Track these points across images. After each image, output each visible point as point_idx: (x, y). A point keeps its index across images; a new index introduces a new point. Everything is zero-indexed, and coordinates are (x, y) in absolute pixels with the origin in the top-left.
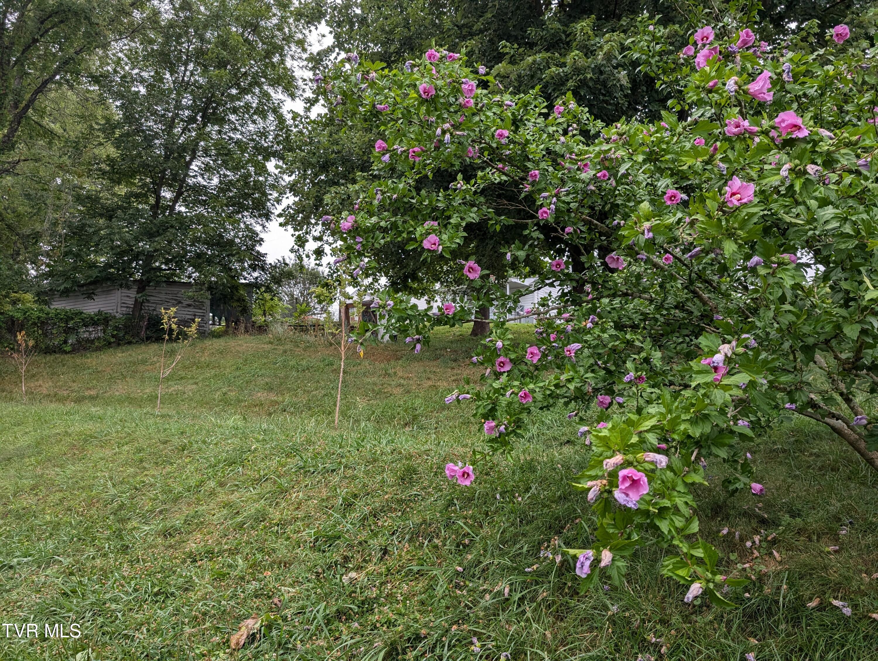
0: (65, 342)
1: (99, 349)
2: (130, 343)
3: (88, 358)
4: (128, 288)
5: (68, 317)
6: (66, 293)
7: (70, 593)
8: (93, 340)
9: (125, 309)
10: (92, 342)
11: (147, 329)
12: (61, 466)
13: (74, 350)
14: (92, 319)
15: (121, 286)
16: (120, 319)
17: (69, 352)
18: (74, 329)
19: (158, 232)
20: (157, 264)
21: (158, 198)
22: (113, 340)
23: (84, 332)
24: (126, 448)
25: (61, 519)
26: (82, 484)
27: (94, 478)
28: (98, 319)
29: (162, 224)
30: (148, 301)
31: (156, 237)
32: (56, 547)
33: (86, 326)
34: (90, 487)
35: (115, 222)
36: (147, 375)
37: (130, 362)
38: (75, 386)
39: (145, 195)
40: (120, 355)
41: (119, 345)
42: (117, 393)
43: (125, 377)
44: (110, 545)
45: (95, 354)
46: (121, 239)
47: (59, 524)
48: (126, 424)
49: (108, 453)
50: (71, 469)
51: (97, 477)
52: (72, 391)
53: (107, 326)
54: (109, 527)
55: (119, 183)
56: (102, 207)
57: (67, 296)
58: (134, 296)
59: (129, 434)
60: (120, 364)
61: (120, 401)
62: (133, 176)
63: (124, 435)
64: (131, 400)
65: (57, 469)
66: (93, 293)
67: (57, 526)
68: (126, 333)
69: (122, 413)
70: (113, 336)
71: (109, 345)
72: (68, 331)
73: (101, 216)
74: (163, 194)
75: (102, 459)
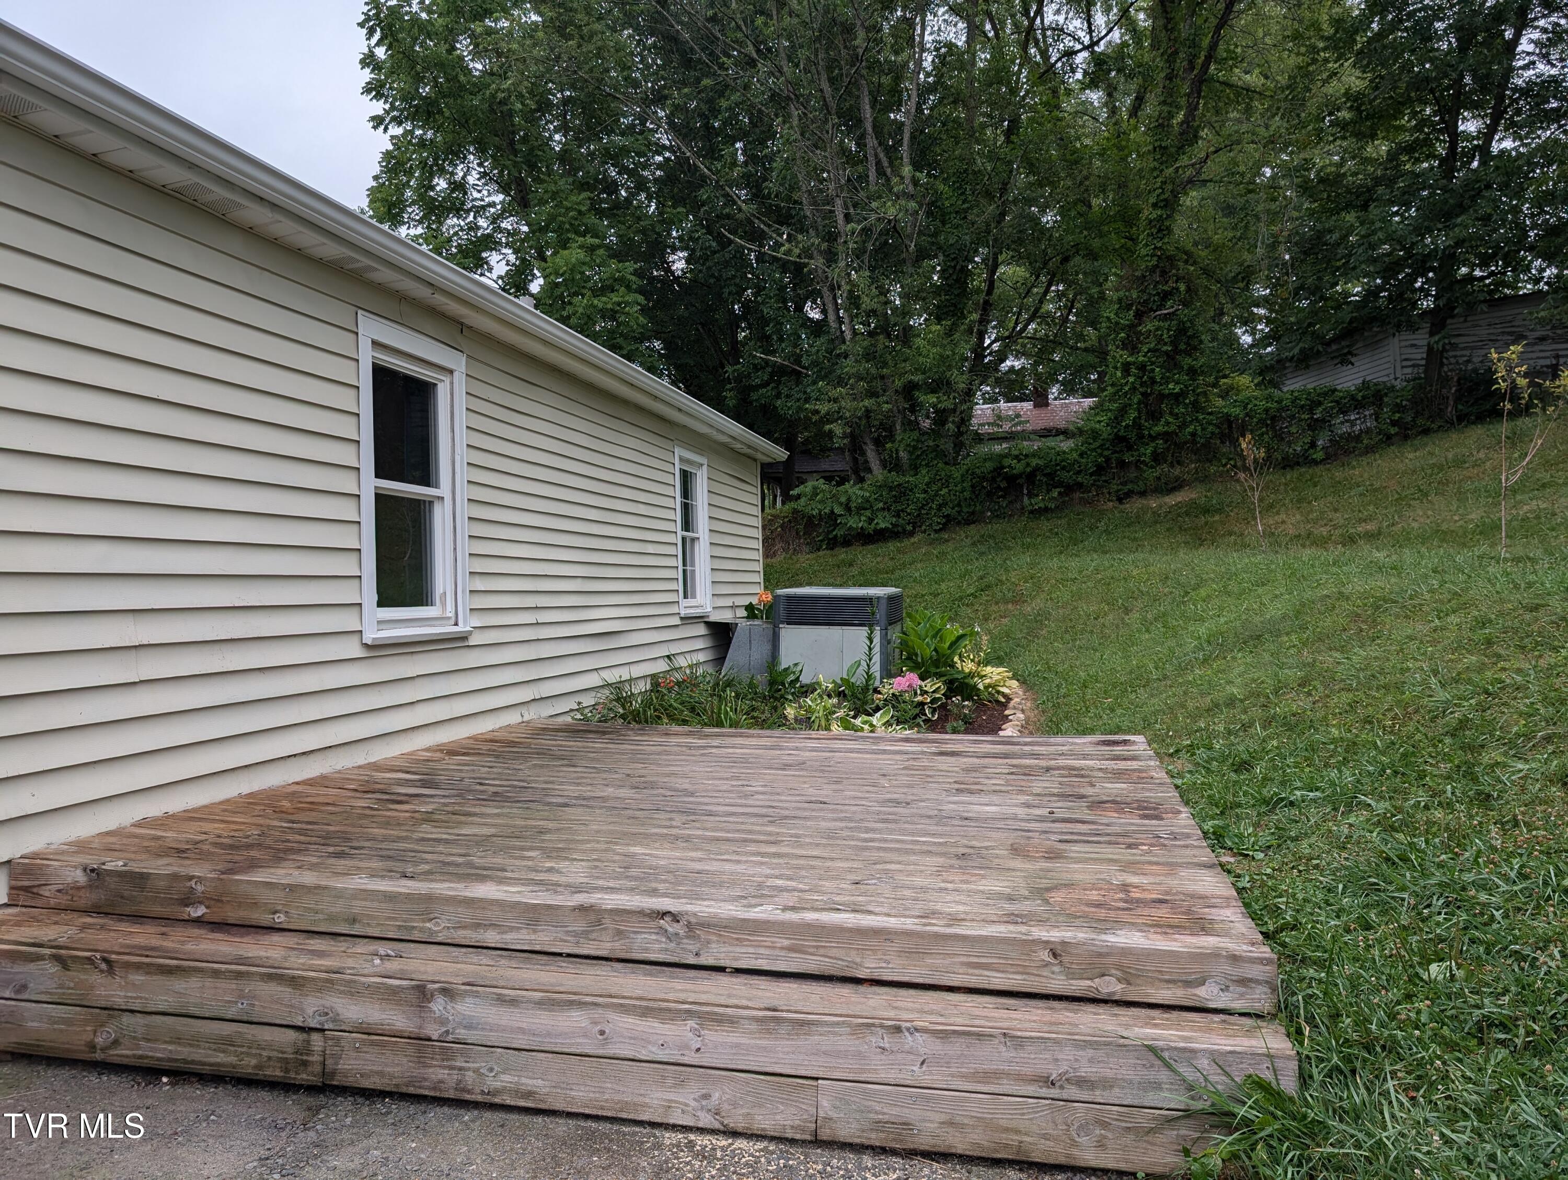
0: (1313, 445)
1: (1370, 450)
2: (1426, 432)
3: (1354, 468)
4: (1412, 327)
5: (1313, 402)
6: (1304, 361)
7: (1397, 860)
8: (1359, 436)
9: (1409, 370)
10: (1358, 438)
11: (1458, 400)
12: (1342, 649)
13: (1329, 458)
14: (1353, 398)
15: (1398, 327)
16: (1403, 390)
17: (1322, 461)
18: (1323, 420)
19: (1461, 205)
20: (1464, 270)
21: (1455, 136)
22: (1393, 430)
23: (1342, 423)
24: (1453, 619)
25: (1357, 736)
26: (1382, 680)
27: (1403, 671)
28: (1364, 397)
29: (1467, 184)
30: (1454, 346)
31: (1457, 216)
32: (1358, 781)
33: (1345, 413)
34: (1399, 687)
35: (1374, 211)
36: (1468, 485)
37: (1433, 466)
38: (1339, 518)
39: (1428, 143)
40: (1411, 456)
41: (1406, 437)
42: (1415, 525)
43: (1426, 495)
44: (1453, 788)
45: (1365, 460)
46: (1389, 239)
47: (1355, 743)
48: (1447, 577)
49: (1421, 628)
50: (1359, 654)
51: (1408, 669)
52: (1335, 527)
53: (1380, 407)
54: (1447, 758)
55: (1373, 137)
56: (1349, 191)
57: (1307, 367)
58: (1425, 342)
59: (1456, 593)
60: (1414, 471)
61: (1424, 539)
62: (1398, 114)
63: (1447, 596)
64: (1443, 536)
65: (1337, 655)
66: (1350, 353)
67: (1352, 746)
68: (1417, 414)
69: (1432, 557)
70: (1394, 423)
71: (1388, 439)
72: (1315, 425)
73: (1348, 206)
74: (1461, 128)
75: (1411, 638)
